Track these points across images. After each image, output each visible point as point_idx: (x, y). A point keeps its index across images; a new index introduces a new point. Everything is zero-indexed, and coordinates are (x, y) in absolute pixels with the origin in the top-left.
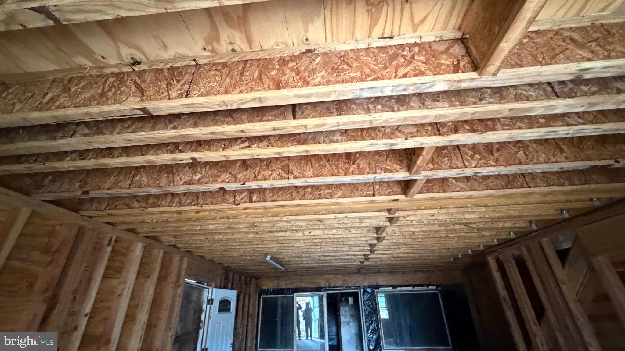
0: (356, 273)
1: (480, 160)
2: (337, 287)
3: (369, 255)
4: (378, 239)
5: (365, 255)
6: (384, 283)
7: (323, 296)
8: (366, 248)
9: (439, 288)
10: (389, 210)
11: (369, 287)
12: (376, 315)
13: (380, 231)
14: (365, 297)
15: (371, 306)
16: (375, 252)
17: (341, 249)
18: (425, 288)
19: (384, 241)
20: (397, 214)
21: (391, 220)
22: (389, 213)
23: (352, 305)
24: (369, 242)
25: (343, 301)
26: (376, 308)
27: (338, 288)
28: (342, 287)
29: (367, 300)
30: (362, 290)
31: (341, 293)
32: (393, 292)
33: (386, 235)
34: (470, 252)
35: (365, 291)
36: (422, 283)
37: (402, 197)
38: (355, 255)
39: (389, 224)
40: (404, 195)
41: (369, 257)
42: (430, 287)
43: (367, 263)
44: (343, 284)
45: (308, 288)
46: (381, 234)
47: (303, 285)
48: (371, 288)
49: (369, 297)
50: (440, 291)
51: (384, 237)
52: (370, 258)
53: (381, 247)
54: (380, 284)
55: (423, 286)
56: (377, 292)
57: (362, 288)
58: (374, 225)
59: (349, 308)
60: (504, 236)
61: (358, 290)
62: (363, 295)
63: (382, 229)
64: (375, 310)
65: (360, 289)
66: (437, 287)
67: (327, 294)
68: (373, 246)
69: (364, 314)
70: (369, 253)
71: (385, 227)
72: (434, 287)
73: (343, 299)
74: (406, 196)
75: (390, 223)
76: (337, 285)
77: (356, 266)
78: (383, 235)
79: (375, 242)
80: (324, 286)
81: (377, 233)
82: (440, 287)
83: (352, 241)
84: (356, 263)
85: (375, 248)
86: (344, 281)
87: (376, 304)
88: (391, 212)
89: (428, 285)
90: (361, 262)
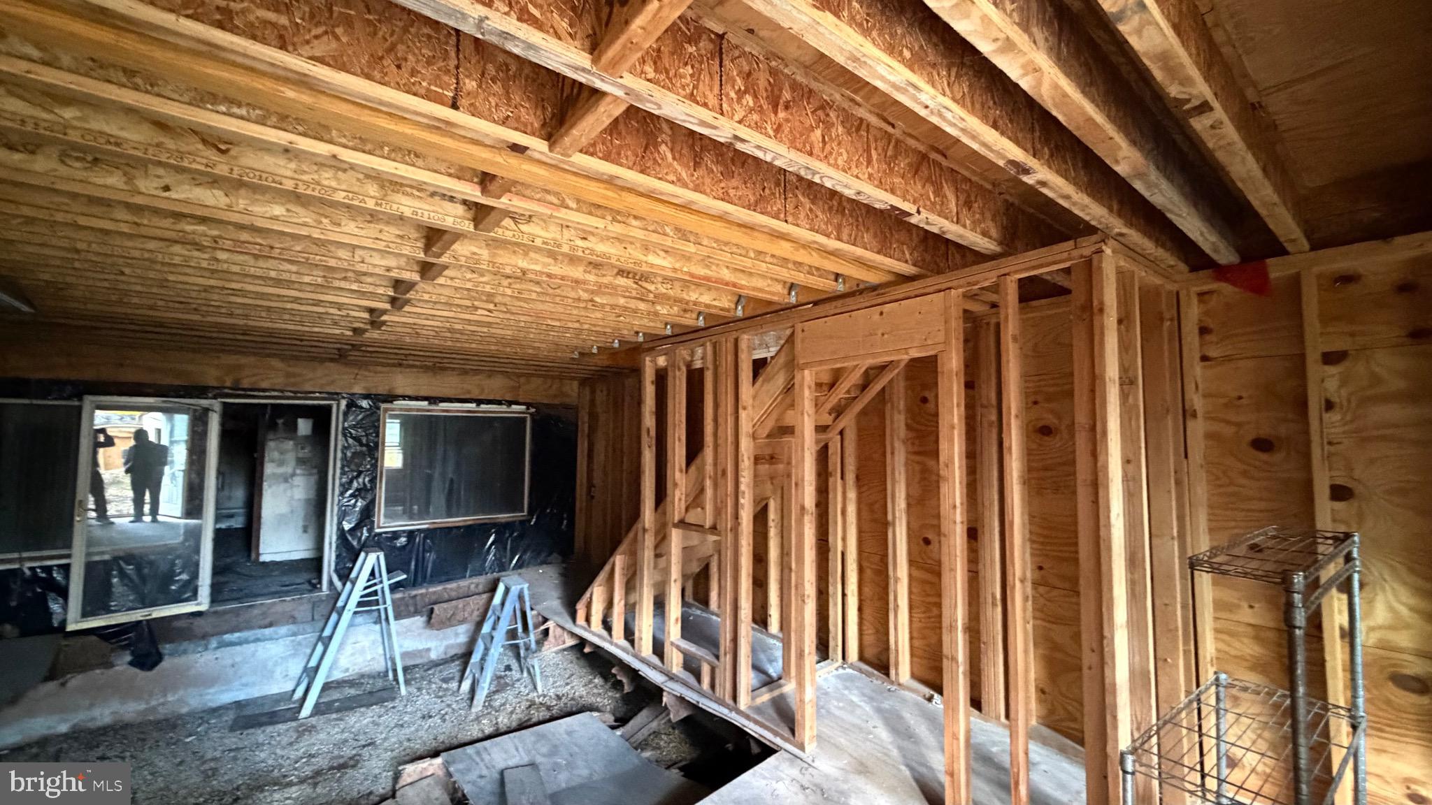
0: (332, 360)
1: (751, 110)
2: (264, 390)
3: (384, 312)
4: (426, 269)
5: (371, 311)
6: (409, 392)
7: (207, 410)
8: (381, 290)
9: (533, 410)
10: (485, 180)
11: (366, 397)
12: (372, 459)
13: (439, 245)
14: (351, 418)
15: (364, 440)
16: (407, 308)
17: (294, 277)
18: (504, 408)
19: (441, 280)
20: (504, 202)
21: (480, 213)
22: (484, 191)
23: (306, 437)
24: (394, 274)
25: (280, 426)
26: (377, 444)
27: (267, 394)
28: (282, 391)
29: (354, 427)
30: (344, 403)
31: (272, 405)
32: (428, 411)
33: (452, 261)
34: (616, 345)
35: (351, 405)
36: (498, 398)
37: (538, 145)
38: (340, 306)
39: (471, 228)
40: (546, 142)
41: (384, 318)
42: (515, 408)
43: (374, 335)
44: (286, 385)
45: (150, 386)
46: (439, 256)
47: (129, 376)
48: (371, 399)
49: (362, 420)
50: (531, 414)
51: (446, 267)
52: (384, 323)
53: (426, 297)
54: (399, 391)
55: (499, 403)
56: (386, 410)
57: (344, 398)
58: (425, 219)
59: (296, 445)
60: (689, 320)
61: (334, 403)
62: (346, 414)
63: (446, 237)
64: (373, 448)
65: (338, 400)
66: (528, 409)
67: (226, 406)
68: (402, 288)
69: (339, 455)
70: (388, 306)
71: (458, 236)
72: (523, 408)
73: (280, 421)
74: (551, 148)
75: (476, 227)
76: (264, 385)
77: (338, 339)
78: (444, 259)
79: (416, 277)
80: (215, 384)
81: (427, 248)
82: (533, 407)
83: (340, 259)
84: (338, 332)
85: (408, 296)
86: (288, 375)
87: (377, 436)
88: (493, 187)
89: (510, 403)
90: (355, 330)
